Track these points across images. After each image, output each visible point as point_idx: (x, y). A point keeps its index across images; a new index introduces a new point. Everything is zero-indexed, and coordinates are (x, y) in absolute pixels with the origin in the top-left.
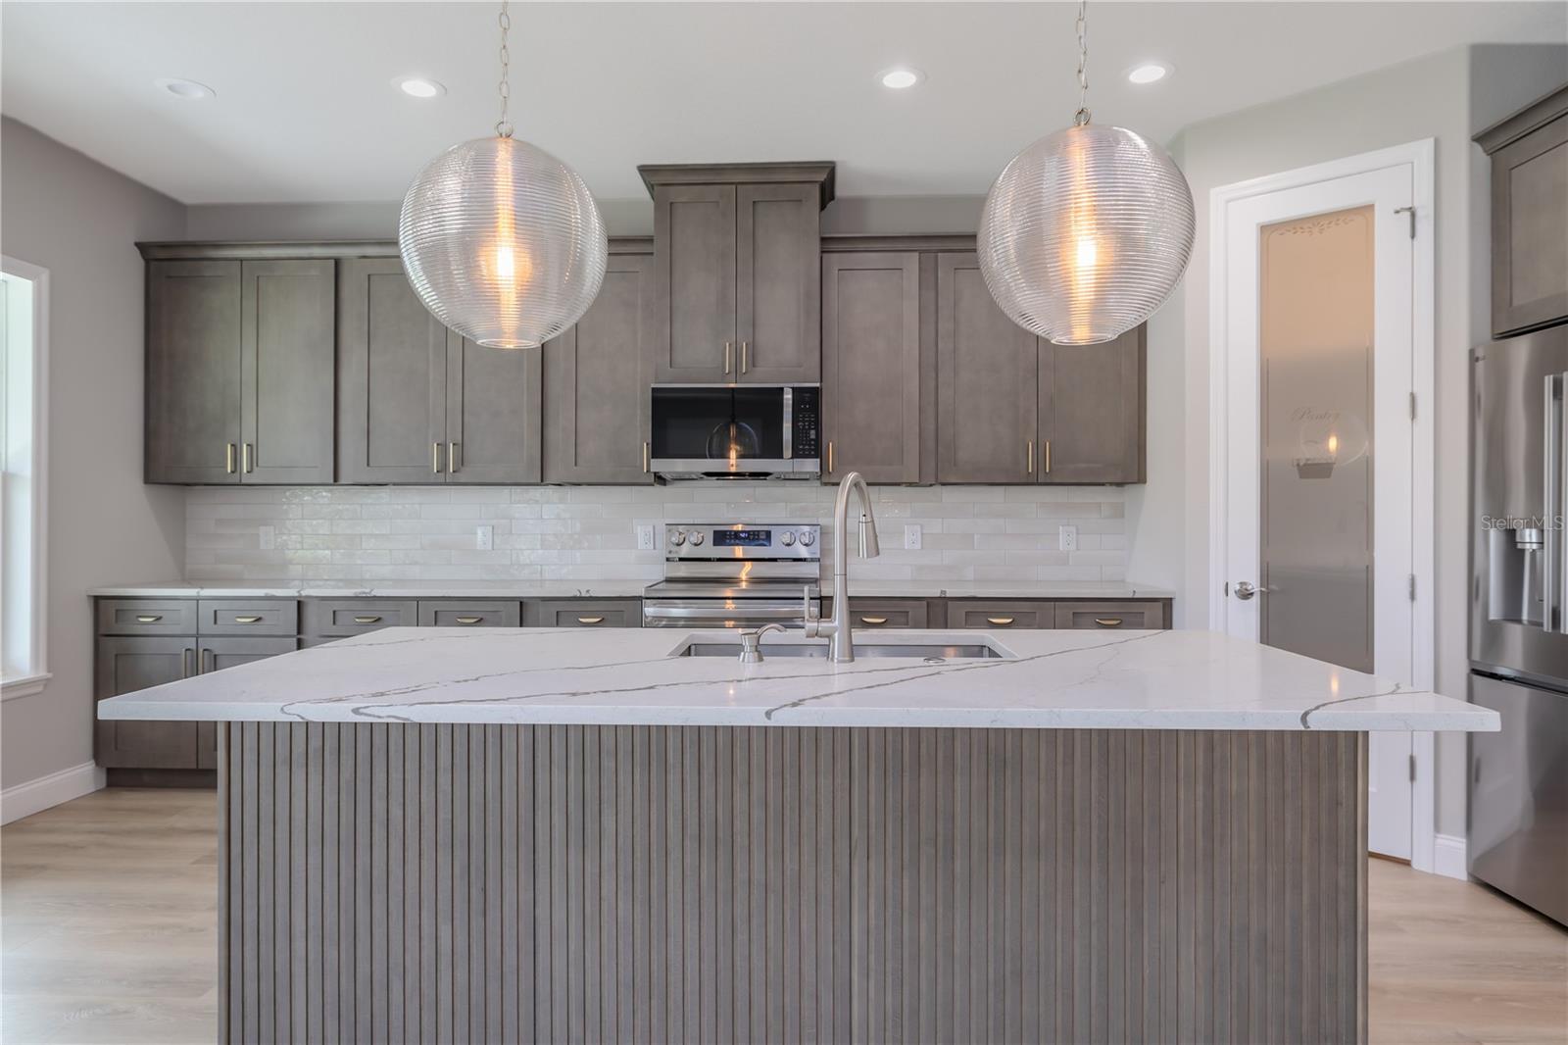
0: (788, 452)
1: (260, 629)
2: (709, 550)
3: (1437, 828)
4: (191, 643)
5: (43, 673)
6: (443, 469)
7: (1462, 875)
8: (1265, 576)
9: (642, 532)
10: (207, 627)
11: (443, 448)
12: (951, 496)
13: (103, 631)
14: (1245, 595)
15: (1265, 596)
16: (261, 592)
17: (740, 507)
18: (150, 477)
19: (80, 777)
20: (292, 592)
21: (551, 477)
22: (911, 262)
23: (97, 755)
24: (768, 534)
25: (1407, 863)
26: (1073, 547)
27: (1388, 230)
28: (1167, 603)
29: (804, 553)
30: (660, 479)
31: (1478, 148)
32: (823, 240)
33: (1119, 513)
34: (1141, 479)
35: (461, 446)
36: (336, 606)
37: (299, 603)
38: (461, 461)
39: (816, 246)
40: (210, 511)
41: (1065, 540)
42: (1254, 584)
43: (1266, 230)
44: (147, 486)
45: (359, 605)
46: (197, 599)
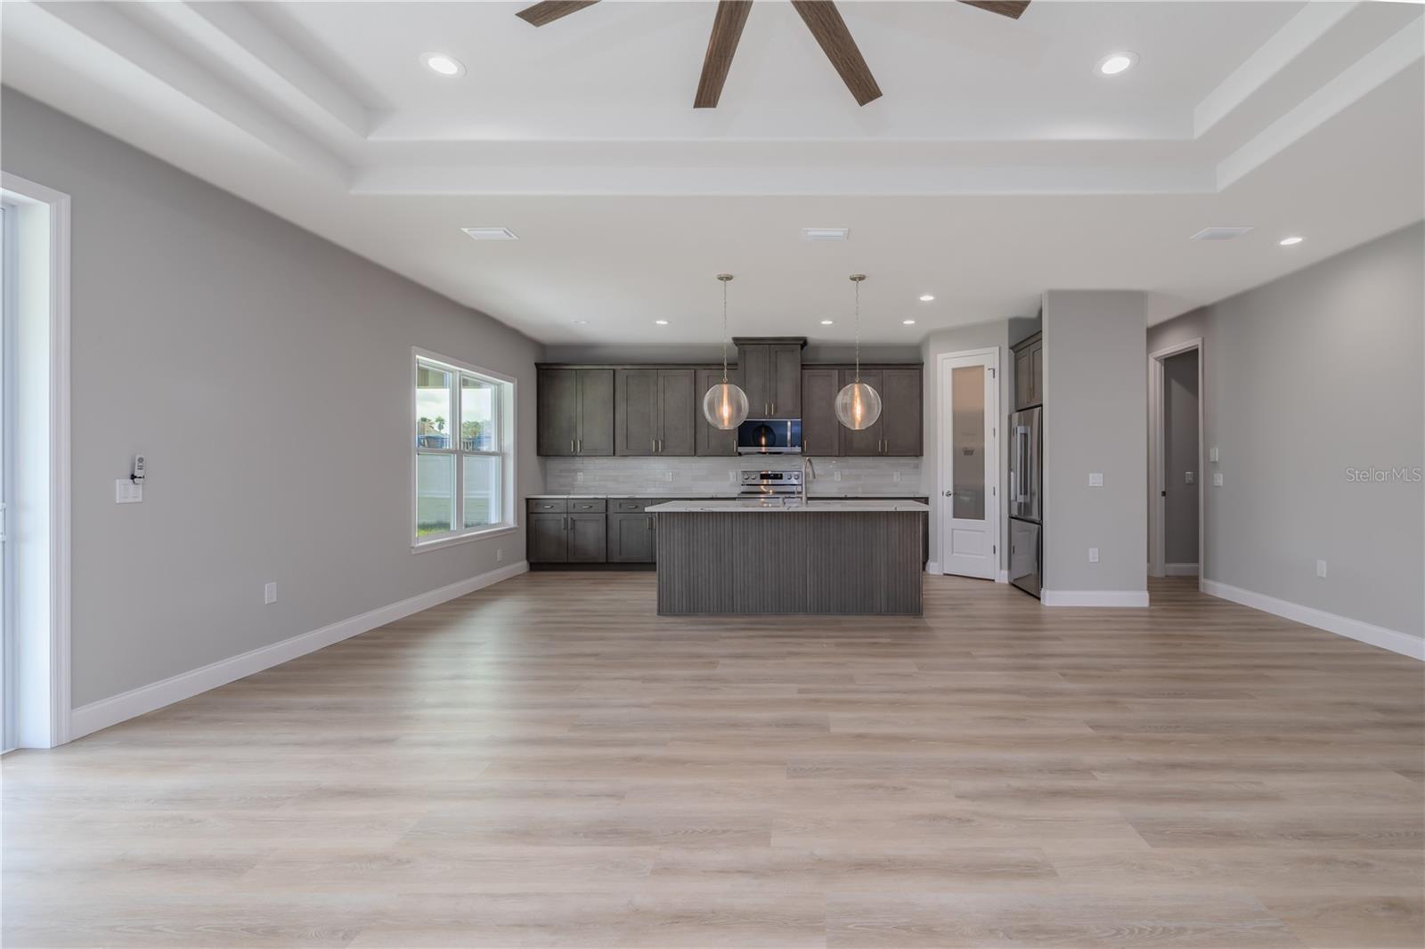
0: (789, 445)
1: (592, 510)
2: (758, 481)
3: (1001, 569)
4: (565, 515)
5: (516, 526)
6: (657, 449)
7: (1007, 582)
8: (954, 490)
9: (732, 474)
10: (571, 510)
11: (657, 443)
12: (852, 461)
13: (530, 511)
14: (948, 495)
15: (954, 494)
16: (592, 497)
17: (770, 465)
18: (539, 453)
19: (522, 566)
20: (605, 497)
21: (699, 452)
22: (836, 373)
23: (528, 558)
24: (781, 475)
25: (993, 580)
26: (899, 479)
27: (988, 374)
28: (927, 498)
29: (795, 482)
30: (740, 454)
31: (1012, 352)
32: (802, 365)
33: (917, 467)
34: (921, 455)
35: (663, 442)
36: (621, 501)
37: (607, 501)
38: (663, 448)
39: (800, 367)
40: (555, 465)
41: (896, 478)
42: (952, 492)
43: (954, 370)
44: (540, 457)
45: (629, 501)
46: (567, 499)
